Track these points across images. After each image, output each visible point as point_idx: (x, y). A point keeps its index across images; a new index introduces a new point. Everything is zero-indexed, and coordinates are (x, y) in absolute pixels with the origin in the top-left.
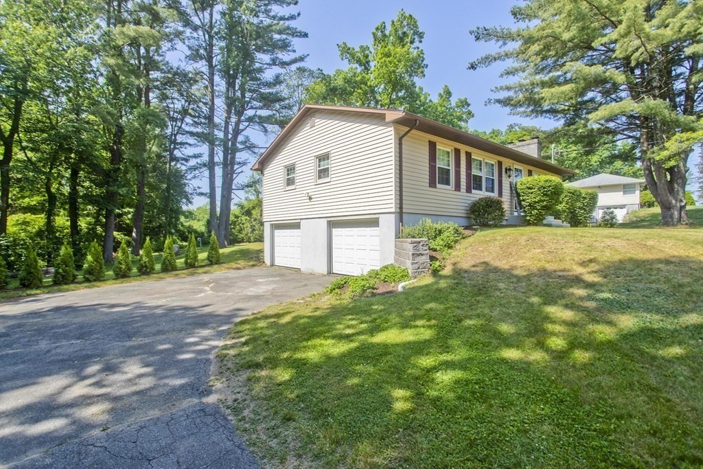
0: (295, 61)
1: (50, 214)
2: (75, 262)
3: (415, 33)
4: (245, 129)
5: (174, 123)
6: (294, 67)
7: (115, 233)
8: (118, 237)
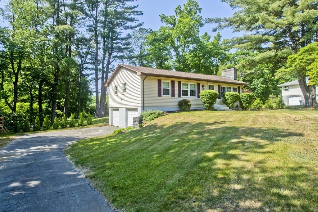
0: (138, 26)
1: (32, 103)
2: (40, 123)
3: (197, 9)
4: (113, 61)
5: (82, 59)
6: (137, 29)
7: (57, 111)
8: (58, 112)
